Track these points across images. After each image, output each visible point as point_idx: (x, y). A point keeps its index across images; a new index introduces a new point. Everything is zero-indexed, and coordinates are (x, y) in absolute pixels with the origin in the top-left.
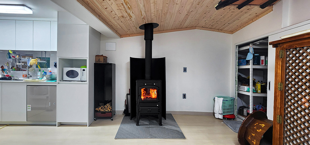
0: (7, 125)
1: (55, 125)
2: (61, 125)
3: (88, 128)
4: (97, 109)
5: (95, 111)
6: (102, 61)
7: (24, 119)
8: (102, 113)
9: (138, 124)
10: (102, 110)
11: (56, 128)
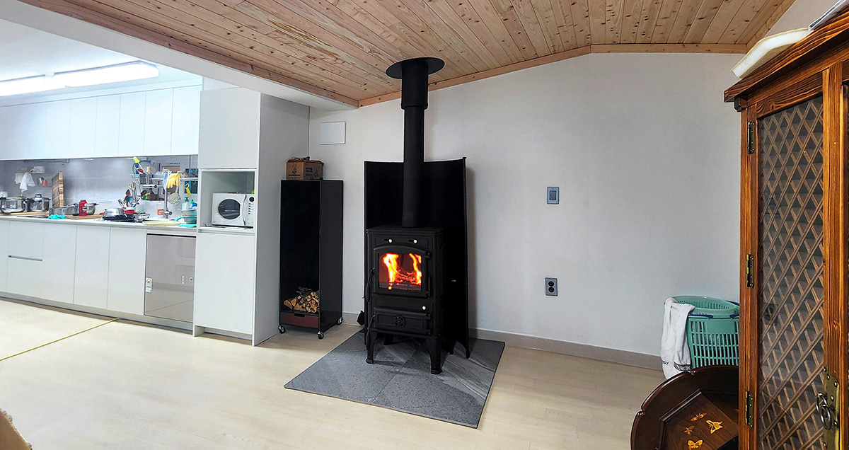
0: (116, 319)
1: (190, 332)
2: (205, 333)
3: (252, 349)
4: (287, 303)
5: (283, 308)
6: (301, 175)
7: (137, 310)
8: (296, 315)
9: (371, 360)
10: (299, 307)
11: (192, 338)
